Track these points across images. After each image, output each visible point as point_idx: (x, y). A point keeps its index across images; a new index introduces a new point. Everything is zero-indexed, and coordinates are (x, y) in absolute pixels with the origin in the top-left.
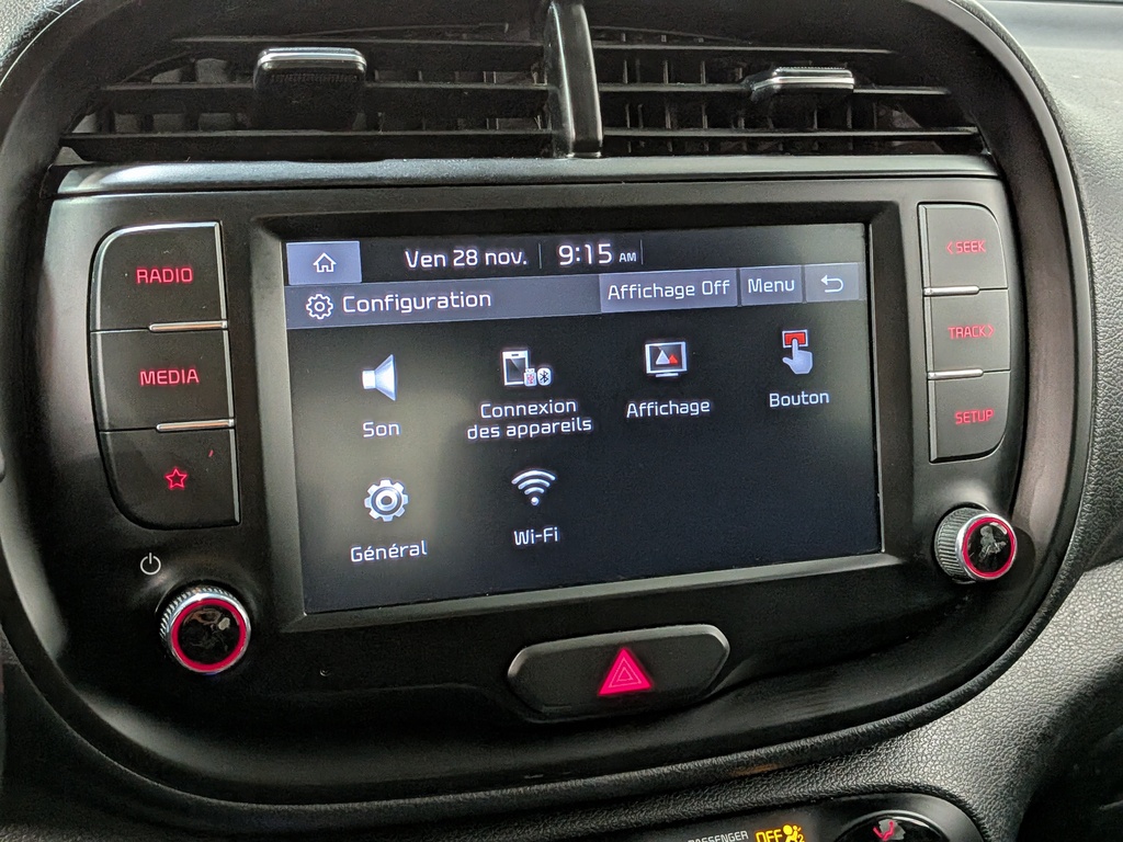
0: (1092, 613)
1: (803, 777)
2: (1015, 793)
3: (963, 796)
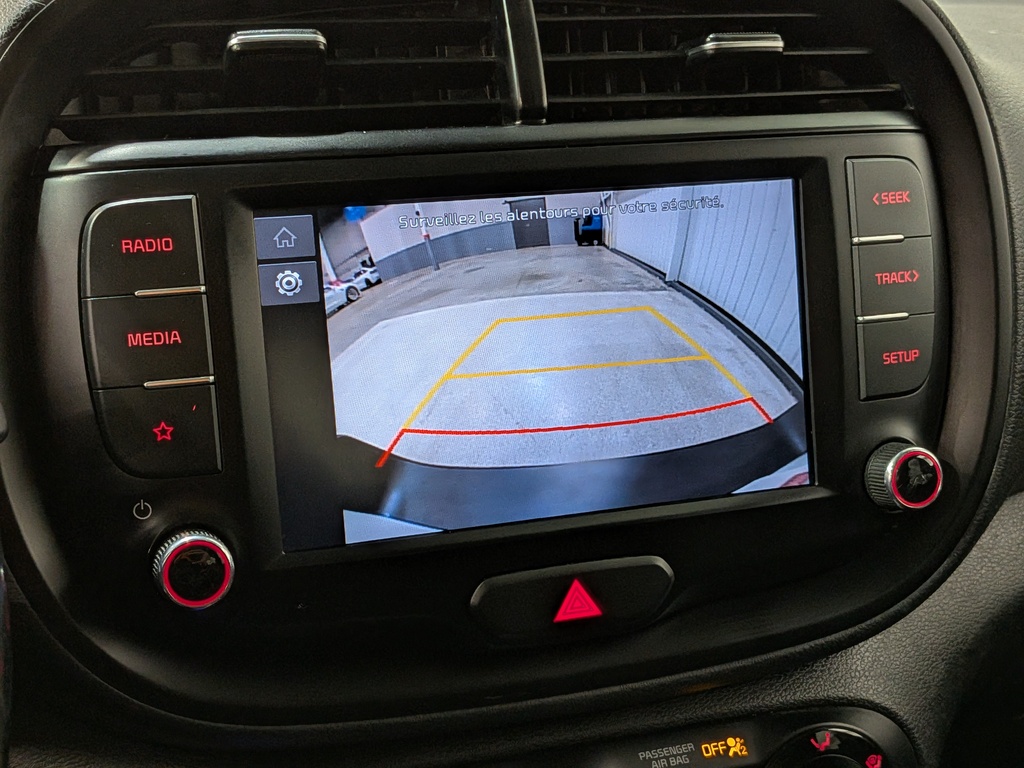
0: (1014, 536)
1: (744, 693)
2: (942, 704)
3: (894, 708)
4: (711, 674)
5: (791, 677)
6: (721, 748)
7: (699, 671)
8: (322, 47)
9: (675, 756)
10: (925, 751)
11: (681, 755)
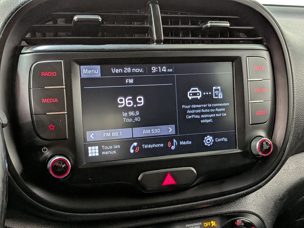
0: (294, 167)
1: (216, 209)
2: (273, 214)
3: (259, 214)
4: (207, 202)
5: (230, 204)
6: (209, 224)
7: (203, 201)
8: (100, 21)
9: (196, 226)
11: (198, 226)
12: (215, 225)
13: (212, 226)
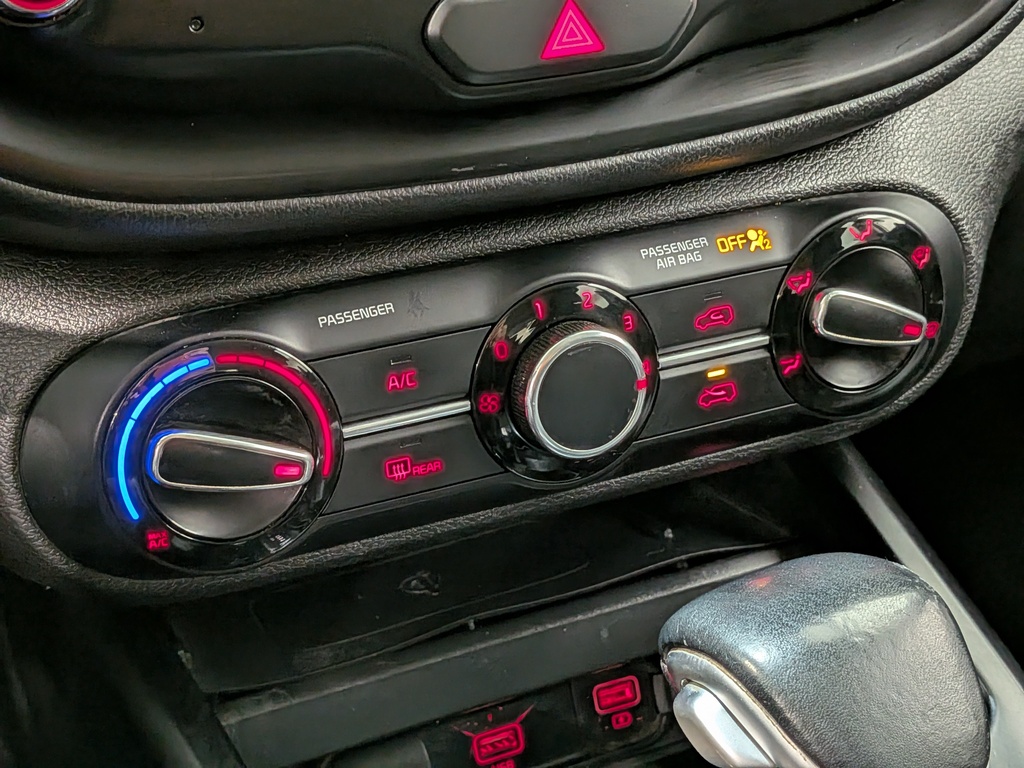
1: (765, 177)
2: (992, 195)
3: (942, 194)
4: (736, 140)
5: (822, 156)
6: (740, 242)
7: (720, 137)
9: (685, 253)
10: (975, 247)
11: (692, 252)
12: (764, 245)
13: (752, 248)
